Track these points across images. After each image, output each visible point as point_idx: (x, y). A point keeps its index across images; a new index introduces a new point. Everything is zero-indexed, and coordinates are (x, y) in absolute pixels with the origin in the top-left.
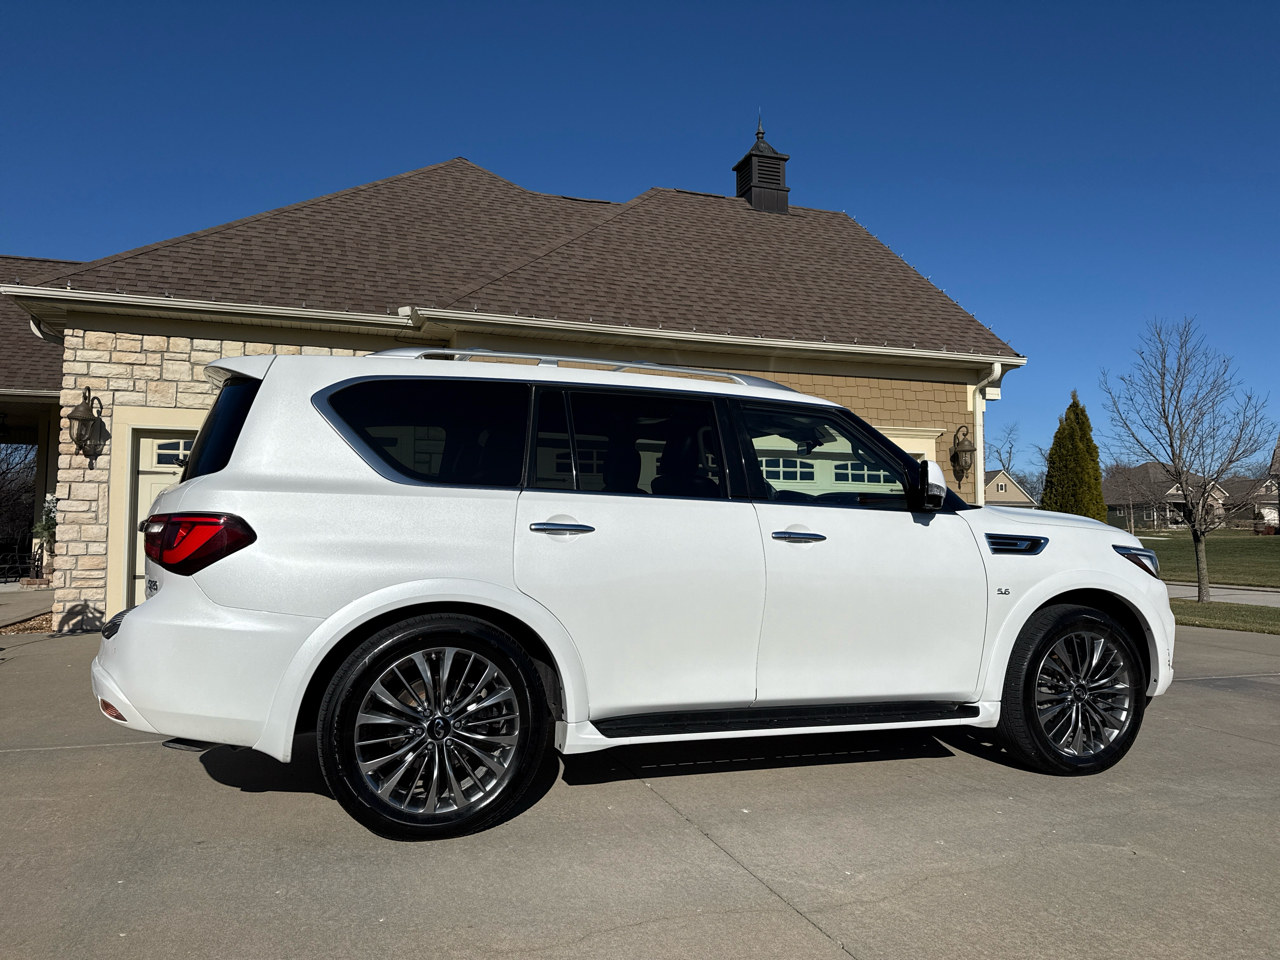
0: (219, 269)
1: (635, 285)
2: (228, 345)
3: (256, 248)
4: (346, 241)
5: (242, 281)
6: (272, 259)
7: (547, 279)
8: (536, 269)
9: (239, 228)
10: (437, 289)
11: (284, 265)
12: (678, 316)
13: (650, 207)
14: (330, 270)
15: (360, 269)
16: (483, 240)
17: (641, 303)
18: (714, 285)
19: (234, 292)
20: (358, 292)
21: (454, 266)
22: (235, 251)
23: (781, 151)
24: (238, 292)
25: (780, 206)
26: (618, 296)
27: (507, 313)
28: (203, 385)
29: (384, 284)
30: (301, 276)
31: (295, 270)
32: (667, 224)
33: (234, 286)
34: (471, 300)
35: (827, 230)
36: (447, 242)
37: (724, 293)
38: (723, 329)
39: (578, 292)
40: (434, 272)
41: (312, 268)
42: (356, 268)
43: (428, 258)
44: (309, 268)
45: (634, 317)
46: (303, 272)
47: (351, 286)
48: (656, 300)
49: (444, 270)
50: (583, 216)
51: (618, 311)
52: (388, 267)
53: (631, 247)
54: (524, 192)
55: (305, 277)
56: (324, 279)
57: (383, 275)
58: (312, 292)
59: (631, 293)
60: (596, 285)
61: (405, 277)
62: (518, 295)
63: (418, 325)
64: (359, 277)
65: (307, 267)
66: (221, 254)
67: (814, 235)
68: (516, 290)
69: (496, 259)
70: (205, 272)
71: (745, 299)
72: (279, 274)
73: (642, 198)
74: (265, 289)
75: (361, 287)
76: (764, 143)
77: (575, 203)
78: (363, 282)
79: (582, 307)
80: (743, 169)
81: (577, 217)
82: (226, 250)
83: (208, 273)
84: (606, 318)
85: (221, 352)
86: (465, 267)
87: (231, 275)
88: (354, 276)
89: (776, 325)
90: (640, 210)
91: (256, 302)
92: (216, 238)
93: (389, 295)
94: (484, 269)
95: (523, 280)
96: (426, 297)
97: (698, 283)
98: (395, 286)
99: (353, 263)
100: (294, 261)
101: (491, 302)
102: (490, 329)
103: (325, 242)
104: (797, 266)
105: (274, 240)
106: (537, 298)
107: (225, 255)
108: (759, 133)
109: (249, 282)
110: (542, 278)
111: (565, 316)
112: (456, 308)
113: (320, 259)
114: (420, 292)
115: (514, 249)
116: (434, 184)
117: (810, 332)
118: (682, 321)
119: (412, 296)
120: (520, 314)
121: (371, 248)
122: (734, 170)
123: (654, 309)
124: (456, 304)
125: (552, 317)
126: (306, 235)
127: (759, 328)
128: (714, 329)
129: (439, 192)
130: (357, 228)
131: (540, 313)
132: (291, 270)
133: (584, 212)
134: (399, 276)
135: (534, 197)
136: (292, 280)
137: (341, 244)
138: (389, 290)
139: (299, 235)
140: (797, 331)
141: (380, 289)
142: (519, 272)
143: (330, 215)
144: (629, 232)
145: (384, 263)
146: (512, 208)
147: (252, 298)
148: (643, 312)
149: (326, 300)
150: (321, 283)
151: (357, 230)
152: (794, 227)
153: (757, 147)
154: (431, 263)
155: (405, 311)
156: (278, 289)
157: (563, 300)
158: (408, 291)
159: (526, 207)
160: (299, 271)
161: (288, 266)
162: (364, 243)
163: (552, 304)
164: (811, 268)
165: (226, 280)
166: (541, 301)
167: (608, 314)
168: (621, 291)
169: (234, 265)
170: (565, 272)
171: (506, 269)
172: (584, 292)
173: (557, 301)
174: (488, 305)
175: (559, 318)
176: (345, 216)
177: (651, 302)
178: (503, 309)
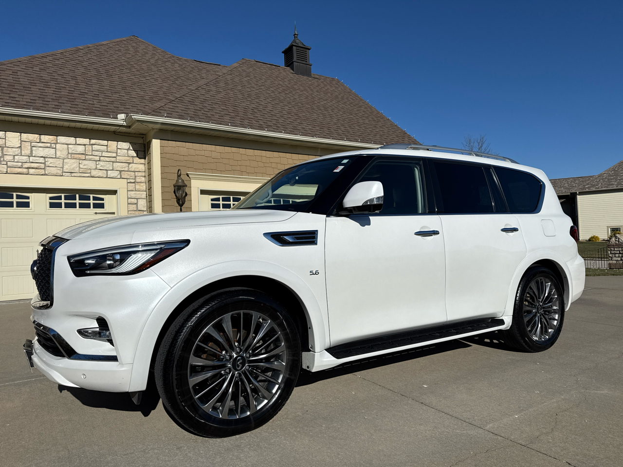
1: (246, 107)
2: (9, 134)
3: (21, 77)
4: (77, 76)
5: (17, 96)
6: (33, 84)
7: (200, 102)
8: (193, 96)
9: (9, 65)
10: (136, 105)
11: (42, 88)
12: (272, 125)
13: (244, 68)
14: (71, 92)
15: (89, 92)
16: (156, 80)
17: (252, 117)
18: (286, 110)
19: (13, 102)
20: (90, 105)
21: (143, 93)
22: (8, 78)
23: (307, 45)
24: (15, 102)
25: (307, 73)
26: (240, 113)
27: (183, 119)
29: (105, 101)
30: (54, 95)
31: (49, 91)
32: (255, 77)
33: (12, 99)
34: (161, 111)
35: (331, 86)
36: (136, 80)
37: (292, 115)
38: (296, 133)
39: (218, 109)
40: (133, 96)
41: (60, 90)
42: (87, 92)
43: (128, 89)
44: (58, 90)
45: (251, 124)
46: (54, 92)
47: (86, 102)
48: (259, 116)
49: (138, 95)
50: (208, 71)
51: (242, 120)
52: (105, 92)
53: (239, 88)
54: (174, 57)
55: (56, 95)
56: (68, 97)
57: (103, 97)
58: (62, 104)
59: (246, 112)
60: (227, 106)
61: (116, 98)
62: (186, 110)
63: (130, 125)
64: (89, 97)
65: (56, 90)
67: (326, 88)
68: (184, 107)
69: (166, 90)
71: (303, 118)
72: (39, 93)
73: (238, 63)
74: (33, 101)
75: (92, 102)
76: (298, 40)
77: (202, 64)
78: (92, 100)
79: (222, 118)
80: (288, 52)
81: (204, 71)
82: (2, 77)
84: (237, 124)
85: (5, 139)
86: (149, 94)
87: (8, 92)
88: (86, 96)
89: (321, 132)
90: (240, 69)
91: (29, 109)
93: (109, 107)
94: (160, 96)
95: (187, 102)
96: (131, 110)
97: (278, 108)
98: (112, 103)
99: (84, 89)
100: (48, 86)
101: (172, 113)
102: (172, 128)
103: (65, 76)
104: (322, 103)
105: (32, 73)
106: (197, 111)
107: (2, 80)
108: (295, 34)
109: (22, 97)
110: (197, 101)
111: (215, 122)
112: (153, 115)
113: (64, 86)
114: (127, 107)
115: (174, 85)
116: (122, 49)
117: (337, 136)
118: (275, 128)
119: (123, 109)
120: (190, 120)
121: (93, 81)
122: (282, 53)
123: (260, 121)
124: (153, 113)
125: (209, 122)
126: (51, 72)
127: (313, 133)
128: (292, 132)
129: (126, 53)
130: (82, 70)
131: (201, 120)
132: (46, 91)
133: (208, 69)
134: (113, 98)
135: (179, 59)
136: (48, 97)
137: (74, 78)
138: (109, 105)
139: (47, 71)
140: (331, 135)
141: (103, 104)
142: (184, 97)
143: (64, 62)
144: (237, 80)
145: (102, 90)
146: (168, 64)
147: (25, 106)
148: (255, 122)
149: (72, 109)
150: (67, 99)
151: (82, 71)
152: (316, 84)
153: (294, 41)
154: (130, 91)
155: (122, 116)
156: (41, 102)
157: (212, 113)
158: (120, 106)
159: (176, 64)
160: (52, 92)
161: (44, 88)
162: (88, 78)
163: (206, 115)
164: (329, 104)
165: (6, 95)
166: (200, 113)
167: (237, 122)
168: (241, 110)
169: (10, 87)
170: (209, 99)
171: (177, 95)
172: (221, 110)
173: (209, 114)
174: (171, 114)
175: (212, 123)
176: (73, 62)
177: (257, 117)
178: (180, 117)
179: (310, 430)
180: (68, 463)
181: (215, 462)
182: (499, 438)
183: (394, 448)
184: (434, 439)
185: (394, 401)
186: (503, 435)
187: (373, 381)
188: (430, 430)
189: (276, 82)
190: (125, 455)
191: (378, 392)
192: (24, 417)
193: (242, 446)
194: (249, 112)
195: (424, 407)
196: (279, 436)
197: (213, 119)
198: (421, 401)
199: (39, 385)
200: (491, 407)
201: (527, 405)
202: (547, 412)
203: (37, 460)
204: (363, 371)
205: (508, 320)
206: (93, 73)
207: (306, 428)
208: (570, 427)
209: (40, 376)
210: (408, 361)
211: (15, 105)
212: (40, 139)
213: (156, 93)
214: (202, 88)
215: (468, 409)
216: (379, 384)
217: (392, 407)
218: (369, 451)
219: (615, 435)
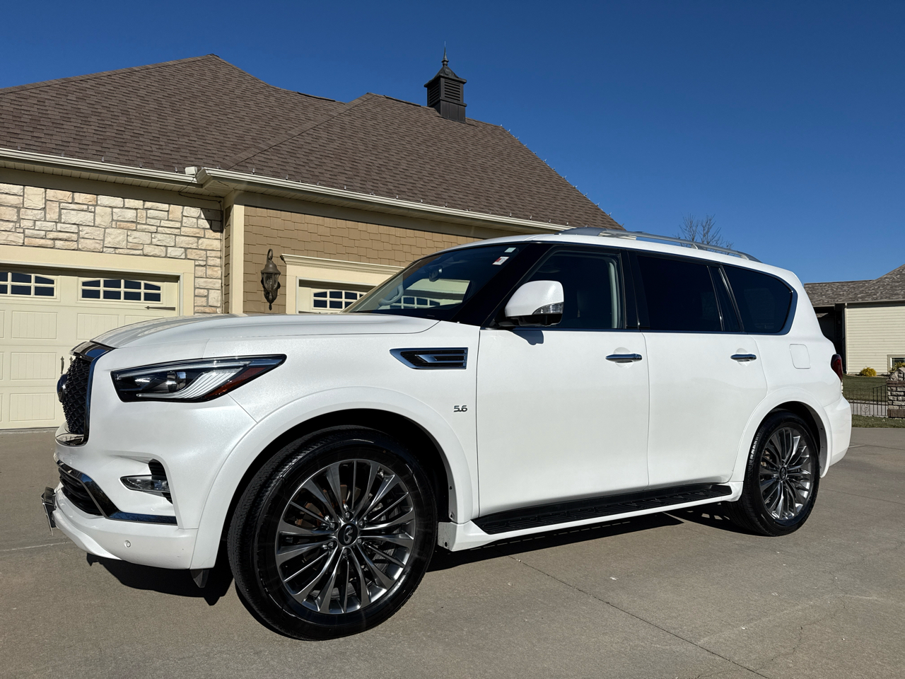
0: (20, 124)
1: (371, 164)
2: (30, 190)
3: (50, 108)
4: (129, 110)
5: (42, 135)
6: (66, 119)
7: (304, 153)
8: (294, 145)
9: (33, 91)
10: (212, 155)
11: (79, 125)
12: (406, 190)
13: (370, 107)
14: (120, 133)
15: (146, 134)
16: (242, 119)
17: (378, 178)
18: (427, 169)
19: (37, 144)
20: (146, 152)
21: (222, 138)
22: (31, 109)
23: (462, 77)
24: (40, 144)
25: (459, 117)
26: (360, 171)
27: (279, 177)
28: (7, 223)
29: (167, 148)
30: (95, 136)
31: (89, 131)
32: (384, 121)
33: (35, 139)
34: (247, 165)
35: (493, 138)
36: (214, 118)
37: (436, 177)
38: (441, 203)
39: (330, 165)
40: (207, 141)
41: (104, 130)
42: (142, 133)
43: (201, 130)
44: (101, 129)
45: (375, 188)
46: (96, 132)
47: (140, 147)
48: (388, 177)
49: (215, 140)
50: (317, 109)
51: (363, 182)
52: (169, 134)
53: (361, 135)
54: (268, 87)
55: (99, 137)
56: (116, 139)
57: (166, 141)
58: (107, 150)
59: (369, 170)
60: (342, 161)
61: (184, 144)
62: (284, 164)
63: (202, 183)
64: (146, 140)
65: (98, 129)
66: (19, 111)
67: (486, 140)
68: (281, 160)
69: (255, 135)
70: (6, 125)
71: (451, 182)
72: (75, 132)
73: (361, 99)
74: (65, 144)
75: (149, 149)
76: (448, 69)
77: (308, 99)
78: (150, 145)
79: (335, 178)
80: (433, 86)
81: (311, 109)
82: (23, 108)
83: (10, 126)
84: (355, 188)
85: (23, 196)
86: (231, 140)
87: (31, 129)
88: (141, 139)
89: (476, 203)
90: (363, 108)
91: (58, 154)
92: (12, 97)
93: (173, 157)
94: (247, 142)
95: (286, 153)
96: (205, 161)
97: (415, 167)
98: (178, 150)
99: (139, 128)
100: (87, 123)
101: (264, 168)
102: (263, 189)
103: (112, 110)
104: (479, 161)
105: (66, 104)
106: (300, 167)
107: (23, 112)
108: (444, 61)
109: (49, 137)
110: (300, 152)
111: (325, 183)
112: (236, 170)
113: (110, 123)
114: (199, 157)
115: (268, 128)
116: (195, 72)
117: (499, 209)
118: (411, 194)
119: (193, 159)
120: (289, 179)
121: (152, 118)
122: (425, 86)
123: (389, 184)
124: (236, 167)
125: (316, 184)
126: (93, 102)
127: (465, 204)
128: (434, 202)
129: (200, 79)
130: (137, 101)
131: (304, 179)
132: (85, 130)
133: (316, 106)
134: (179, 143)
135: (276, 91)
136: (88, 138)
137: (125, 112)
138: (173, 153)
139: (87, 101)
140: (491, 208)
141: (165, 151)
142: (281, 146)
143: (112, 88)
144: (358, 123)
145: (164, 130)
146: (261, 97)
147: (54, 151)
148: (382, 186)
149: (120, 157)
150: (114, 143)
151: (137, 103)
152: (472, 133)
153: (443, 71)
154: (204, 134)
155: (191, 170)
156: (77, 145)
157: (320, 171)
158: (188, 155)
159: (272, 98)
160: (93, 131)
161: (82, 126)
162: (145, 114)
163: (312, 173)
164: (489, 163)
165: (27, 133)
166: (303, 170)
168: (362, 168)
169: (33, 122)
170: (317, 150)
171: (271, 143)
172: (334, 166)
173: (316, 172)
174: (262, 169)
175: (320, 184)
176: (124, 90)
177: (385, 178)
178: (274, 173)
179: (445, 636)
180: (99, 668)
181: (309, 674)
182: (717, 658)
183: (565, 666)
184: (623, 655)
185: (568, 598)
186: (722, 654)
187: (539, 568)
188: (618, 642)
189: (415, 129)
190: (180, 659)
191: (545, 584)
192: (38, 598)
193: (348, 653)
194: (374, 171)
195: (611, 609)
196: (400, 642)
197: (322, 178)
198: (606, 600)
199: (60, 553)
200: (707, 613)
201: (760, 612)
202: (788, 624)
203: (55, 660)
204: (524, 553)
205: (737, 489)
206: (153, 105)
207: (439, 632)
208: (821, 647)
209: (62, 541)
210: (590, 541)
211: (39, 149)
212: (73, 198)
213: (241, 137)
214: (307, 134)
215: (674, 614)
216: (547, 573)
217: (565, 607)
218: (530, 669)
219: (885, 661)
